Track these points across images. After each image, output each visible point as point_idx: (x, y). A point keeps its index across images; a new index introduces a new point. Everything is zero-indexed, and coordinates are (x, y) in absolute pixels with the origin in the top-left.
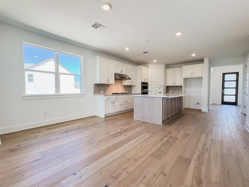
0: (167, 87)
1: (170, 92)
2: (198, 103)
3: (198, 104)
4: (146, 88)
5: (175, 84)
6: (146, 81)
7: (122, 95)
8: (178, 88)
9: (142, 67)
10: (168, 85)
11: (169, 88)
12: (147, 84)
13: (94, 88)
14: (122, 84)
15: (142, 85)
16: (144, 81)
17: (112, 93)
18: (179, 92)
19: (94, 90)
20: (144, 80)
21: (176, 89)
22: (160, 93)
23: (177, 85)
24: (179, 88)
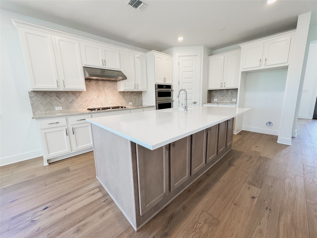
0: (210, 92)
1: (215, 100)
2: (270, 123)
3: (268, 124)
4: (169, 94)
5: (224, 84)
6: (167, 83)
7: (114, 111)
8: (230, 93)
9: (154, 53)
10: (211, 87)
11: (214, 93)
12: (169, 87)
13: (31, 101)
14: (116, 89)
15: (157, 90)
16: (161, 82)
17: (88, 109)
18: (231, 100)
19: (32, 105)
20: (163, 80)
21: (226, 94)
22: (195, 103)
23: (228, 86)
24: (232, 93)
